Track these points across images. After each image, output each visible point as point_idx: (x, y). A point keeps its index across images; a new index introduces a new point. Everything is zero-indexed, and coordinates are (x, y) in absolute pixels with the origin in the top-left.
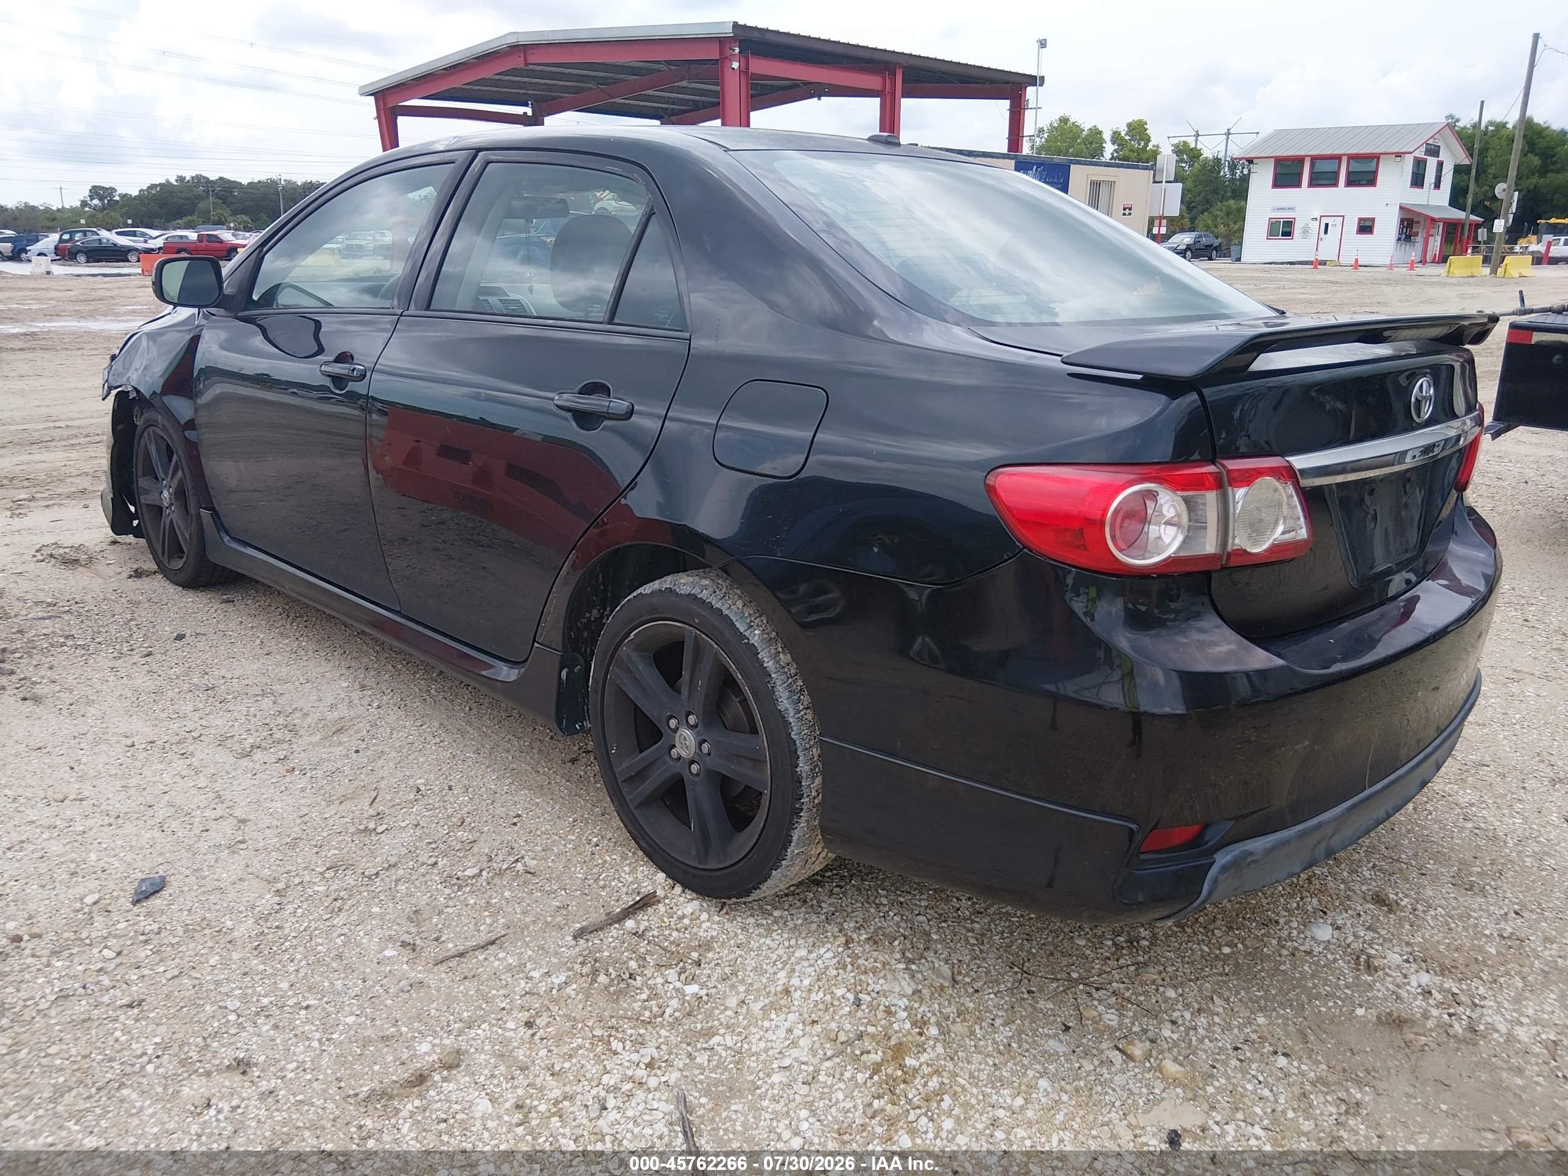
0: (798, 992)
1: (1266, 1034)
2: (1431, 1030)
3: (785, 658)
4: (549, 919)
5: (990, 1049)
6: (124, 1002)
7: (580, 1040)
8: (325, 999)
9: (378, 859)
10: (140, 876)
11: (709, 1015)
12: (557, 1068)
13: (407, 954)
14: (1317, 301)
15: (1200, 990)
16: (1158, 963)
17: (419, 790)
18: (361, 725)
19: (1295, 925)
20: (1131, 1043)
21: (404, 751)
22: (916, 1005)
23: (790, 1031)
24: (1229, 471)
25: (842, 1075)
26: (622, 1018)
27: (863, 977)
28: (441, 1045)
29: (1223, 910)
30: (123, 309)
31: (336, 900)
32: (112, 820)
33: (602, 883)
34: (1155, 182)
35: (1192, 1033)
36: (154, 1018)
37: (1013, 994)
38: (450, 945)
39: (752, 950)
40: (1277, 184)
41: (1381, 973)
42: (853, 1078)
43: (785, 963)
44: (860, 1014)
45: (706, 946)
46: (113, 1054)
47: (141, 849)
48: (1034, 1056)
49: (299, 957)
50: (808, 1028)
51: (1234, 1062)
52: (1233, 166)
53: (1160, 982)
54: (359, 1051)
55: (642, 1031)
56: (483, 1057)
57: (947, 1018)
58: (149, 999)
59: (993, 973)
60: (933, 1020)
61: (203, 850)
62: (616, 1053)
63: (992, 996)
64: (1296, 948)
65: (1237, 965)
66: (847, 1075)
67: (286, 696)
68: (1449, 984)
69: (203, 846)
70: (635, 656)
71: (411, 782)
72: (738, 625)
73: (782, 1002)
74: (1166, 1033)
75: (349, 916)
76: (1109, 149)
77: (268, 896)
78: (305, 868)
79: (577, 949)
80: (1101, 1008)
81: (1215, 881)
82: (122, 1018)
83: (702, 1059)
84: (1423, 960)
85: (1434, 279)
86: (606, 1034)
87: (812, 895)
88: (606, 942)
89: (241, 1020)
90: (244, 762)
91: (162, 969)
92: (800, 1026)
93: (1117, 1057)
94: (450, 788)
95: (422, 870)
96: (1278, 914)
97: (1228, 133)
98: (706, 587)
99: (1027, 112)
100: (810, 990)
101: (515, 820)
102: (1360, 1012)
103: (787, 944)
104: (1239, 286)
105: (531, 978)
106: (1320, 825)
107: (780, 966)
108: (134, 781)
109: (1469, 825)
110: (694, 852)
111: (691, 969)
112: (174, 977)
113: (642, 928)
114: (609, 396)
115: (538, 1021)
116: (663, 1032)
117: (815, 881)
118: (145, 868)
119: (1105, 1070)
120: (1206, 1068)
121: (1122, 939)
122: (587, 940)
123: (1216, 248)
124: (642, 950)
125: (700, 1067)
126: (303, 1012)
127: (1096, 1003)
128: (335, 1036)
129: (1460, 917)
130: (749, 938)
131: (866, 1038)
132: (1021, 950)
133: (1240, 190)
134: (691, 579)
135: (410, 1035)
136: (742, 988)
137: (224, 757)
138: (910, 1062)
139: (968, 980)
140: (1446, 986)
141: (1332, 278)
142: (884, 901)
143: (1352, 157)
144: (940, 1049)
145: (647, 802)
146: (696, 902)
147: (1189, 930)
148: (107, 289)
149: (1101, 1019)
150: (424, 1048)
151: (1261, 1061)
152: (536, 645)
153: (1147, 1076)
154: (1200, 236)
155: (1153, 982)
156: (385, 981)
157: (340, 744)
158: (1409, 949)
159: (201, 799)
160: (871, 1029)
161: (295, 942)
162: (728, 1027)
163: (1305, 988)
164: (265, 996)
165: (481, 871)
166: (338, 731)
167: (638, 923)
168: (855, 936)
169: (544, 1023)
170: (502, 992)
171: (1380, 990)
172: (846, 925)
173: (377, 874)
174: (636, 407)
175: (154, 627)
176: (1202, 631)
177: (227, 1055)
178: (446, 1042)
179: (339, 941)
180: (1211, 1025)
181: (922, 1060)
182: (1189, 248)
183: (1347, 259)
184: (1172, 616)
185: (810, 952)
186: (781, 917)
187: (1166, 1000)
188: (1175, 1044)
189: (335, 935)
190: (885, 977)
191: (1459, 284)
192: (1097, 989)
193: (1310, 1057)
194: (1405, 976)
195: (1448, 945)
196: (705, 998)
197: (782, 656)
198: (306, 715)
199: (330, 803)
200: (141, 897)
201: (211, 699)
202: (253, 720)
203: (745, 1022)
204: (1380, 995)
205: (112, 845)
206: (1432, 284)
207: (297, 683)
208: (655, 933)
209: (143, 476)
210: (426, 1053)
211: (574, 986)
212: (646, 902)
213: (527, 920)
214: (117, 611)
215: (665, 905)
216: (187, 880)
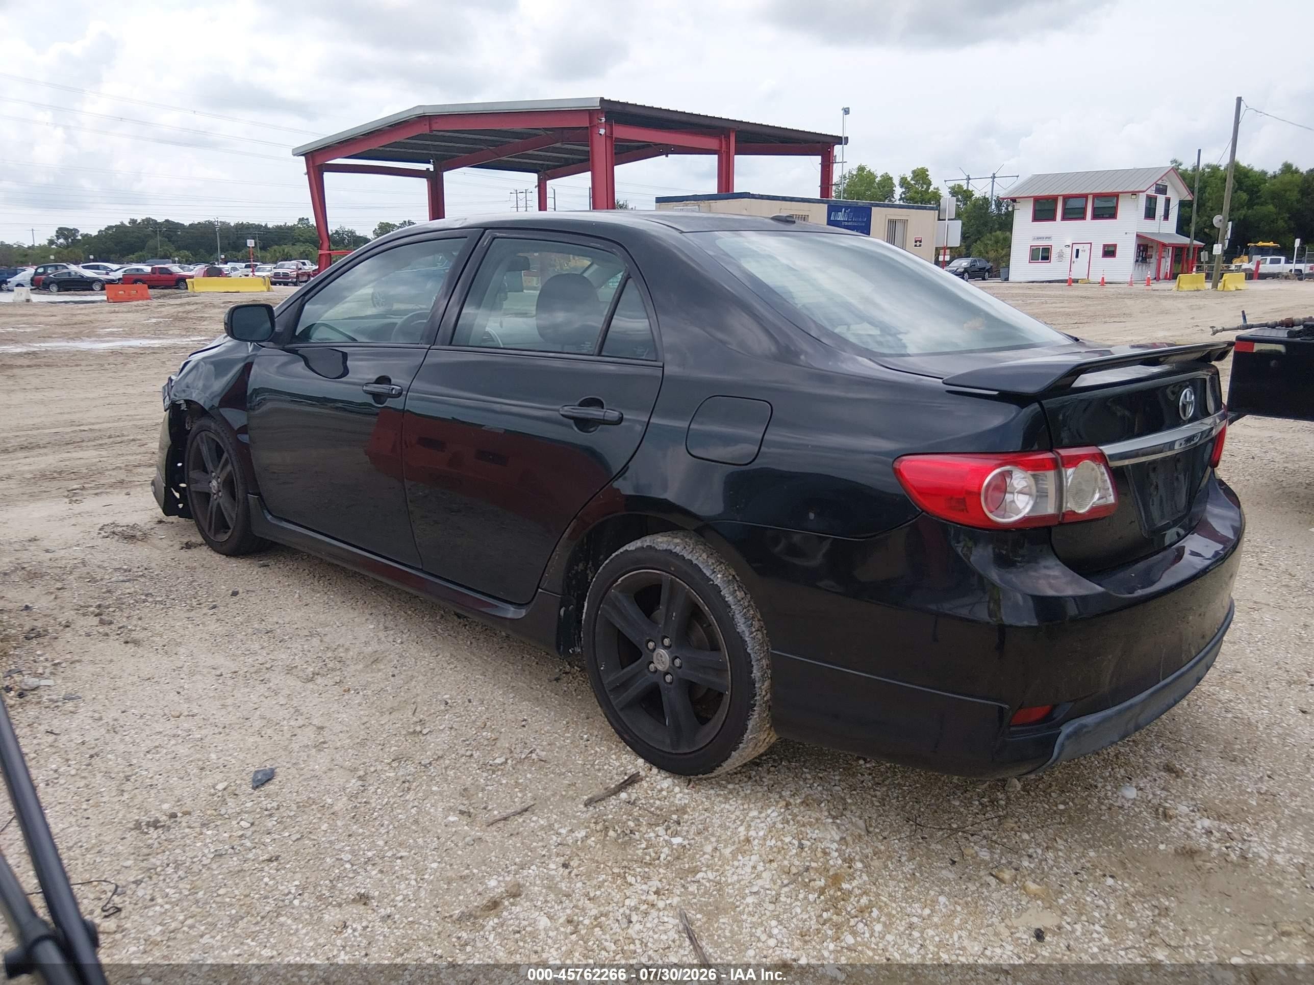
0: (757, 841)
1: (1096, 863)
2: (1214, 858)
3: (740, 594)
4: (564, 793)
5: (901, 877)
6: (265, 857)
7: (604, 876)
8: (413, 852)
9: (428, 753)
10: (253, 769)
11: (692, 858)
12: (592, 895)
13: (465, 820)
14: (1075, 314)
15: (1046, 834)
16: (1014, 816)
17: (447, 703)
18: (392, 656)
19: (1109, 788)
20: (1002, 871)
21: (429, 674)
22: (844, 848)
23: (754, 867)
24: (1062, 457)
25: (797, 896)
26: (632, 860)
27: (803, 829)
28: (504, 881)
29: (1056, 779)
30: (102, 331)
31: (404, 782)
32: (220, 730)
33: (597, 767)
34: (939, 219)
35: (1044, 863)
36: (290, 868)
37: (911, 840)
38: (496, 812)
39: (716, 812)
40: (1036, 218)
41: (1174, 820)
42: (806, 898)
43: (742, 821)
44: (804, 854)
45: (682, 810)
46: (266, 893)
47: (249, 749)
48: (933, 882)
49: (386, 823)
50: (767, 865)
51: (1076, 883)
52: (999, 202)
53: (1017, 829)
54: (446, 886)
55: (647, 870)
56: (536, 888)
57: (867, 857)
58: (283, 855)
59: (895, 825)
60: (857, 858)
61: (296, 749)
62: (631, 885)
63: (896, 841)
64: (1112, 804)
65: (1070, 817)
66: (801, 896)
67: (329, 635)
68: (1224, 826)
69: (295, 746)
70: (620, 596)
71: (439, 697)
72: (705, 571)
73: (745, 848)
74: (1026, 863)
75: (417, 793)
76: (898, 191)
77: (354, 781)
78: (376, 761)
79: (589, 814)
80: (976, 848)
81: (1063, 745)
82: (266, 869)
83: (693, 888)
84: (1205, 810)
85: (1167, 293)
86: (622, 871)
87: (754, 773)
88: (608, 808)
89: (354, 868)
90: (310, 686)
91: (287, 834)
92: (761, 864)
93: (993, 881)
94: (470, 701)
95: (463, 760)
96: (1096, 781)
97: (994, 177)
98: (677, 545)
99: (835, 165)
100: (765, 839)
101: (524, 723)
102: (1162, 847)
103: (741, 807)
104: (1010, 302)
105: (560, 834)
106: (1131, 706)
107: (739, 823)
108: (229, 701)
109: (1230, 715)
110: (668, 741)
111: (674, 827)
112: (298, 839)
113: (633, 798)
114: (603, 408)
115: (572, 864)
116: (661, 871)
117: (756, 763)
118: (255, 764)
119: (984, 890)
120: (1056, 887)
121: (986, 800)
122: (595, 807)
123: (988, 271)
124: (636, 814)
125: (692, 894)
126: (399, 861)
127: (972, 844)
128: (426, 877)
129: (1229, 780)
130: (713, 804)
131: (811, 871)
132: (913, 809)
133: (1006, 223)
134: (665, 539)
135: (480, 875)
136: (713, 839)
137: (292, 681)
138: (845, 886)
139: (877, 830)
140: (1223, 827)
141: (1084, 294)
142: (809, 776)
143: (1096, 196)
144: (865, 877)
145: (629, 706)
146: (670, 780)
147: (1033, 794)
148: (87, 315)
149: (977, 855)
150: (492, 883)
151: (1095, 881)
152: (540, 590)
153: (1017, 892)
154: (975, 261)
155: (1012, 829)
156: (454, 838)
157: (379, 670)
158: (1194, 803)
159: (283, 713)
160: (814, 865)
161: (381, 812)
162: (708, 866)
163: (1121, 832)
164: (369, 850)
165: (507, 759)
166: (376, 661)
167: (629, 795)
168: (792, 801)
169: (576, 864)
170: (540, 844)
171: (1175, 832)
172: (784, 794)
173: (430, 764)
174: (625, 416)
175: (212, 586)
176: (1046, 567)
177: (351, 892)
178: (508, 879)
179: (414, 811)
180: (1056, 858)
181: (854, 885)
182: (966, 270)
183: (1096, 277)
184: (1019, 559)
185: (760, 813)
186: (734, 789)
187: (1023, 841)
188: (1033, 871)
189: (410, 806)
190: (818, 828)
191: (1187, 297)
192: (972, 835)
193: (1129, 878)
194: (1193, 822)
195: (1221, 800)
196: (688, 846)
197: (738, 593)
198: (347, 650)
199: (382, 714)
200: (258, 783)
201: (272, 640)
202: (309, 654)
203: (720, 863)
204: (1175, 835)
205: (226, 747)
206: (1166, 297)
207: (335, 626)
208: (643, 801)
209: (194, 469)
210: (495, 887)
211: (593, 839)
212: (633, 780)
213: (548, 794)
214: (180, 574)
215: (647, 782)
216: (289, 771)
